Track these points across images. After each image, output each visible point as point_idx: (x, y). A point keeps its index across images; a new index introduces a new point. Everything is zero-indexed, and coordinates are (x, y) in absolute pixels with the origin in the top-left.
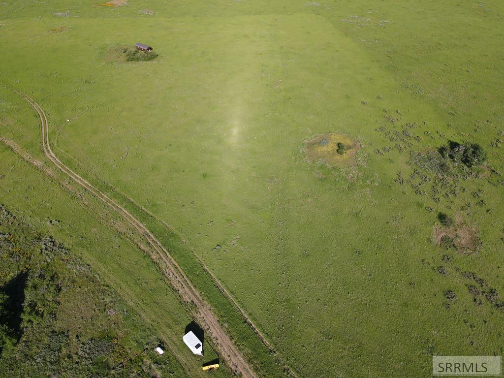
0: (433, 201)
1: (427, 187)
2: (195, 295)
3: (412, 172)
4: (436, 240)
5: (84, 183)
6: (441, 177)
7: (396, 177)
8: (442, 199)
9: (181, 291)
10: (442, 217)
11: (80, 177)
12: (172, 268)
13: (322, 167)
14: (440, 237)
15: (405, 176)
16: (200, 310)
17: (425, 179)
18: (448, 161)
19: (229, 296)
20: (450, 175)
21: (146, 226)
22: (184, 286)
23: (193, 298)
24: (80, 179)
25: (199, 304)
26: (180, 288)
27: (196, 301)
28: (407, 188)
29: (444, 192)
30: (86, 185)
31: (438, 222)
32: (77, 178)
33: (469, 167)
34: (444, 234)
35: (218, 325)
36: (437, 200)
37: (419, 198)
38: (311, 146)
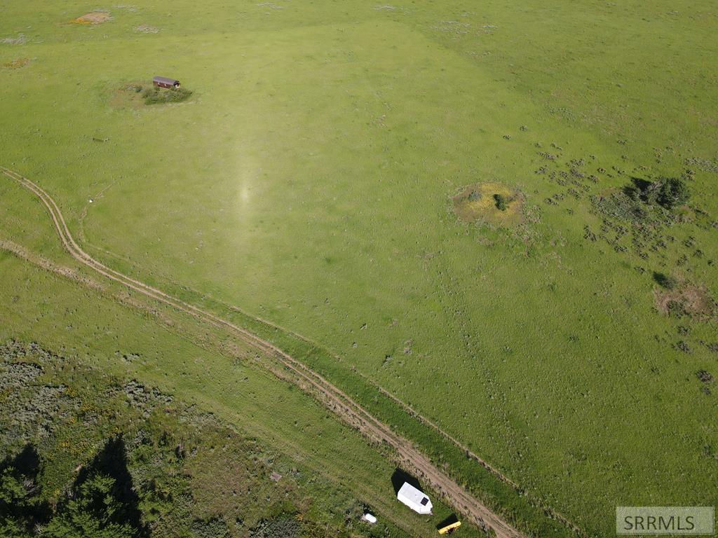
0: (640, 258)
1: (626, 240)
2: (385, 432)
3: (601, 223)
4: (662, 309)
5: (153, 292)
6: (639, 226)
7: (583, 232)
8: (650, 254)
9: (362, 429)
10: (659, 278)
11: (143, 285)
12: (337, 399)
13: (484, 230)
14: (664, 304)
15: (595, 230)
16: (400, 451)
17: (620, 231)
18: (641, 204)
19: (431, 424)
20: (649, 222)
21: (273, 344)
22: (364, 420)
23: (383, 435)
24: (144, 288)
25: (395, 444)
26: (359, 426)
27: (389, 439)
28: (603, 246)
29: (649, 246)
30: (157, 294)
31: (656, 284)
32: (139, 286)
33: (668, 208)
34: (668, 299)
35: (433, 467)
36: (644, 257)
37: (622, 257)
38: (459, 202)
